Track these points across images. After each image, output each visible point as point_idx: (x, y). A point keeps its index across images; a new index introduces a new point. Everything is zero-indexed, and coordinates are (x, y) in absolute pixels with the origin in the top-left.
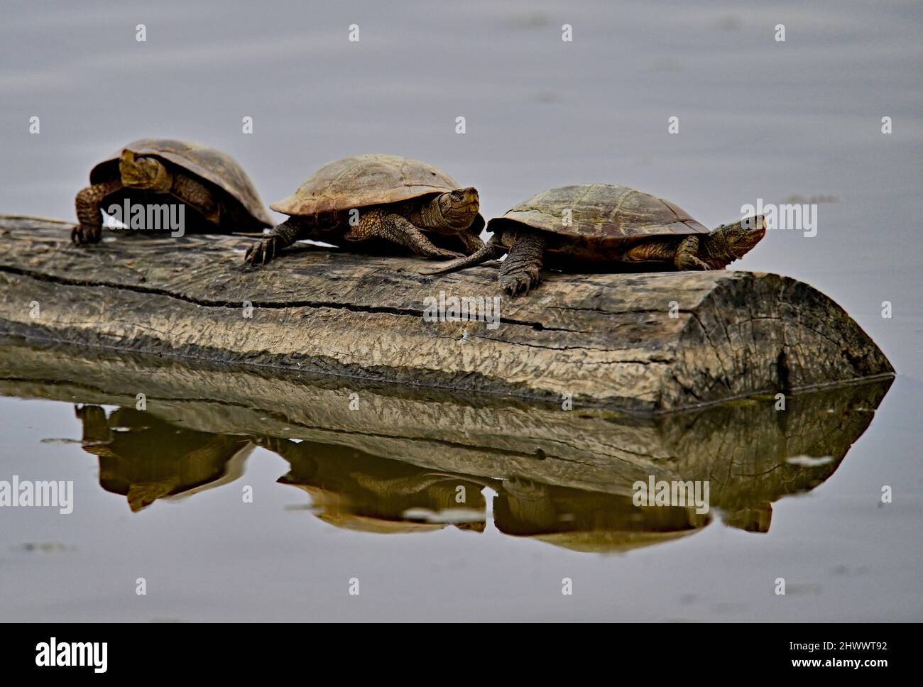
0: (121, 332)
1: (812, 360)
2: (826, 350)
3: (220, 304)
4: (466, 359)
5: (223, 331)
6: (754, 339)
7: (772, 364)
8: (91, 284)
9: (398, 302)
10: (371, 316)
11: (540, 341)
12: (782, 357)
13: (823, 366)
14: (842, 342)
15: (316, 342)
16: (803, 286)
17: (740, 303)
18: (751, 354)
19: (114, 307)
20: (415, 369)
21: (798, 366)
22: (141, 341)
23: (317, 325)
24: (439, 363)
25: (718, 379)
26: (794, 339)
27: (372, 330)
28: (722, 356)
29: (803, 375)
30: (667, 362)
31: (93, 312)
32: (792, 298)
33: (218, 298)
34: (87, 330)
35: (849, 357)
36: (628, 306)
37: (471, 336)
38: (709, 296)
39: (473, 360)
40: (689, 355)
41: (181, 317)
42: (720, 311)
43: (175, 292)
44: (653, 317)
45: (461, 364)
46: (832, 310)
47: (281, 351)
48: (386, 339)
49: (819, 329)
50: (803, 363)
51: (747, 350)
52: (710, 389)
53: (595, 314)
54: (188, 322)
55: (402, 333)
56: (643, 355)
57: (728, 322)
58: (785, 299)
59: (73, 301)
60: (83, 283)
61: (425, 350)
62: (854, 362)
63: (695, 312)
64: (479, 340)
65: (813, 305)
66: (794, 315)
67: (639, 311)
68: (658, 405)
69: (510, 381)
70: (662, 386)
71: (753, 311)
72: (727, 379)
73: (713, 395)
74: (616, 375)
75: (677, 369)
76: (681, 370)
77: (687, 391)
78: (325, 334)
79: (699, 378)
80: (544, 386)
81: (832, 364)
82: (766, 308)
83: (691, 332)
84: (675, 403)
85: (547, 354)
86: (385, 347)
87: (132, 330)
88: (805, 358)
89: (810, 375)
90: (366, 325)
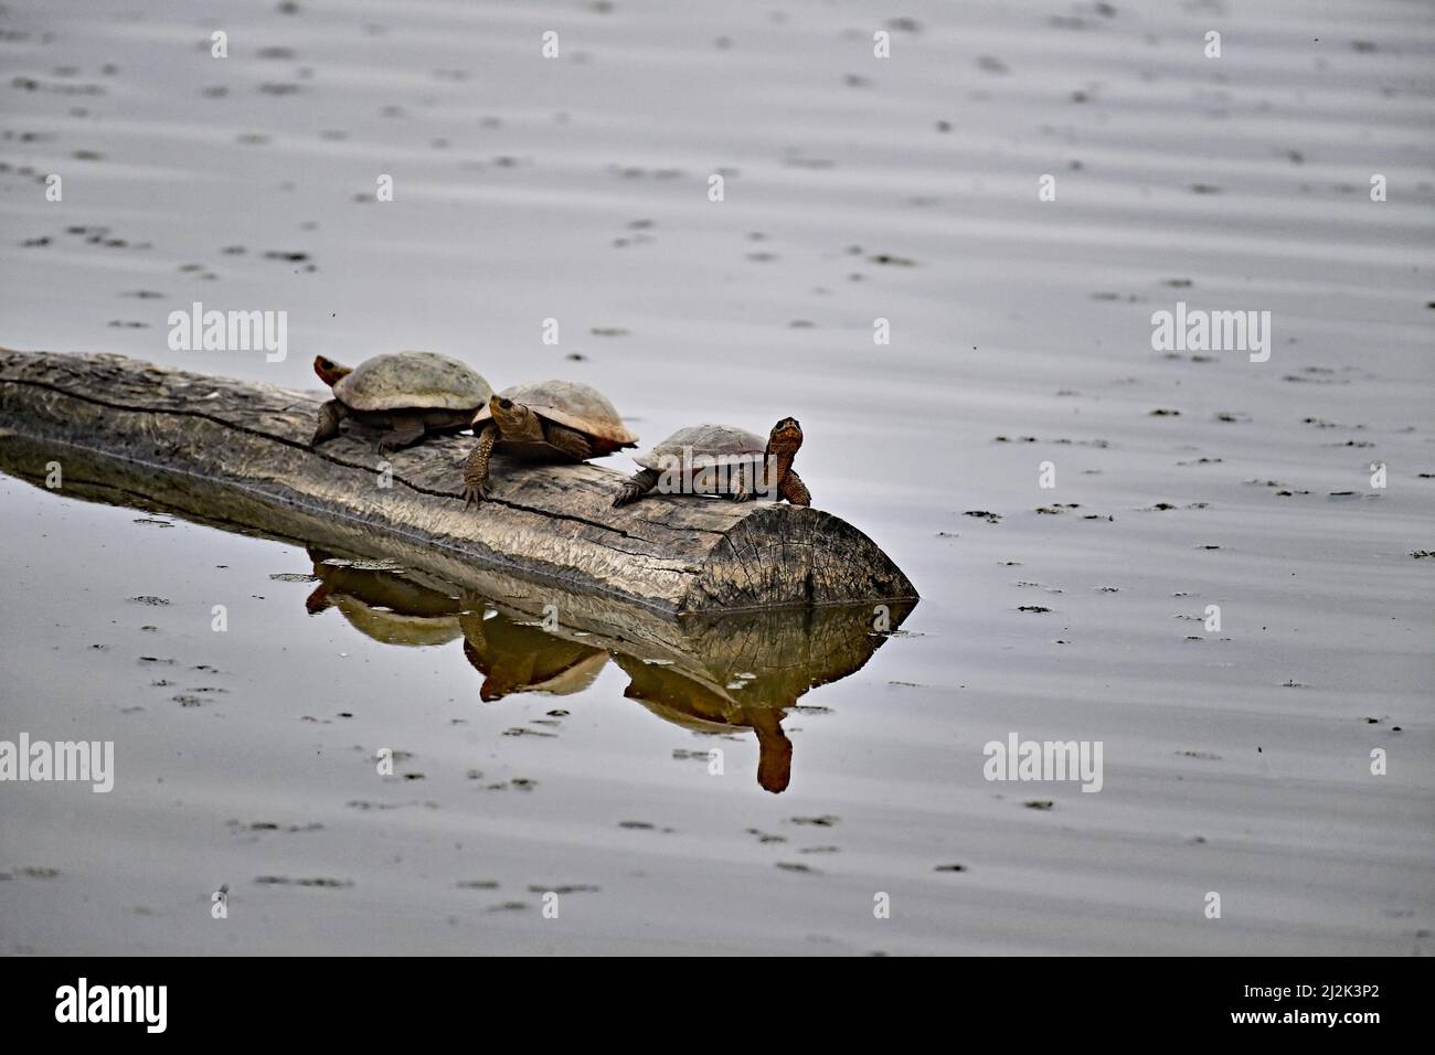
0: (361, 508)
1: (838, 581)
2: (852, 574)
3: (430, 492)
4: (572, 555)
5: (425, 515)
6: (784, 560)
7: (801, 581)
8: (356, 467)
9: (539, 504)
10: (520, 513)
11: (623, 546)
12: (810, 577)
13: (848, 587)
14: (868, 569)
15: (480, 531)
16: (836, 520)
17: (772, 529)
18: (779, 572)
19: (363, 487)
20: (537, 560)
21: (824, 585)
22: (374, 516)
23: (484, 517)
24: (554, 556)
25: (744, 590)
26: (822, 563)
27: (516, 525)
28: (750, 571)
29: (827, 592)
30: (696, 573)
31: (350, 489)
32: (824, 529)
33: (431, 488)
34: (342, 503)
35: (875, 581)
36: (686, 524)
37: (579, 537)
38: (741, 522)
39: (576, 557)
40: (717, 570)
41: (402, 500)
42: (751, 534)
43: (405, 479)
44: (698, 535)
45: (567, 560)
46: (862, 542)
47: (457, 535)
48: (523, 533)
49: (848, 556)
50: (828, 582)
51: (776, 569)
52: (736, 598)
53: (662, 528)
54: (406, 505)
55: (536, 530)
56: (680, 565)
57: (759, 544)
58: (818, 529)
59: (340, 479)
60: (350, 466)
61: (546, 544)
62: (880, 586)
63: (727, 535)
64: (583, 541)
65: (843, 536)
66: (825, 543)
67: (691, 529)
68: (682, 607)
69: (596, 576)
70: (688, 592)
71: (785, 538)
72: (753, 591)
73: (737, 602)
74: (660, 580)
75: (703, 579)
76: (708, 580)
77: (712, 598)
78: (487, 524)
79: (724, 588)
80: (616, 584)
81: (857, 586)
82: (798, 535)
83: (721, 550)
84: (699, 607)
85: (625, 557)
86: (521, 539)
87: (369, 506)
88: (831, 578)
89: (835, 594)
90: (515, 520)
